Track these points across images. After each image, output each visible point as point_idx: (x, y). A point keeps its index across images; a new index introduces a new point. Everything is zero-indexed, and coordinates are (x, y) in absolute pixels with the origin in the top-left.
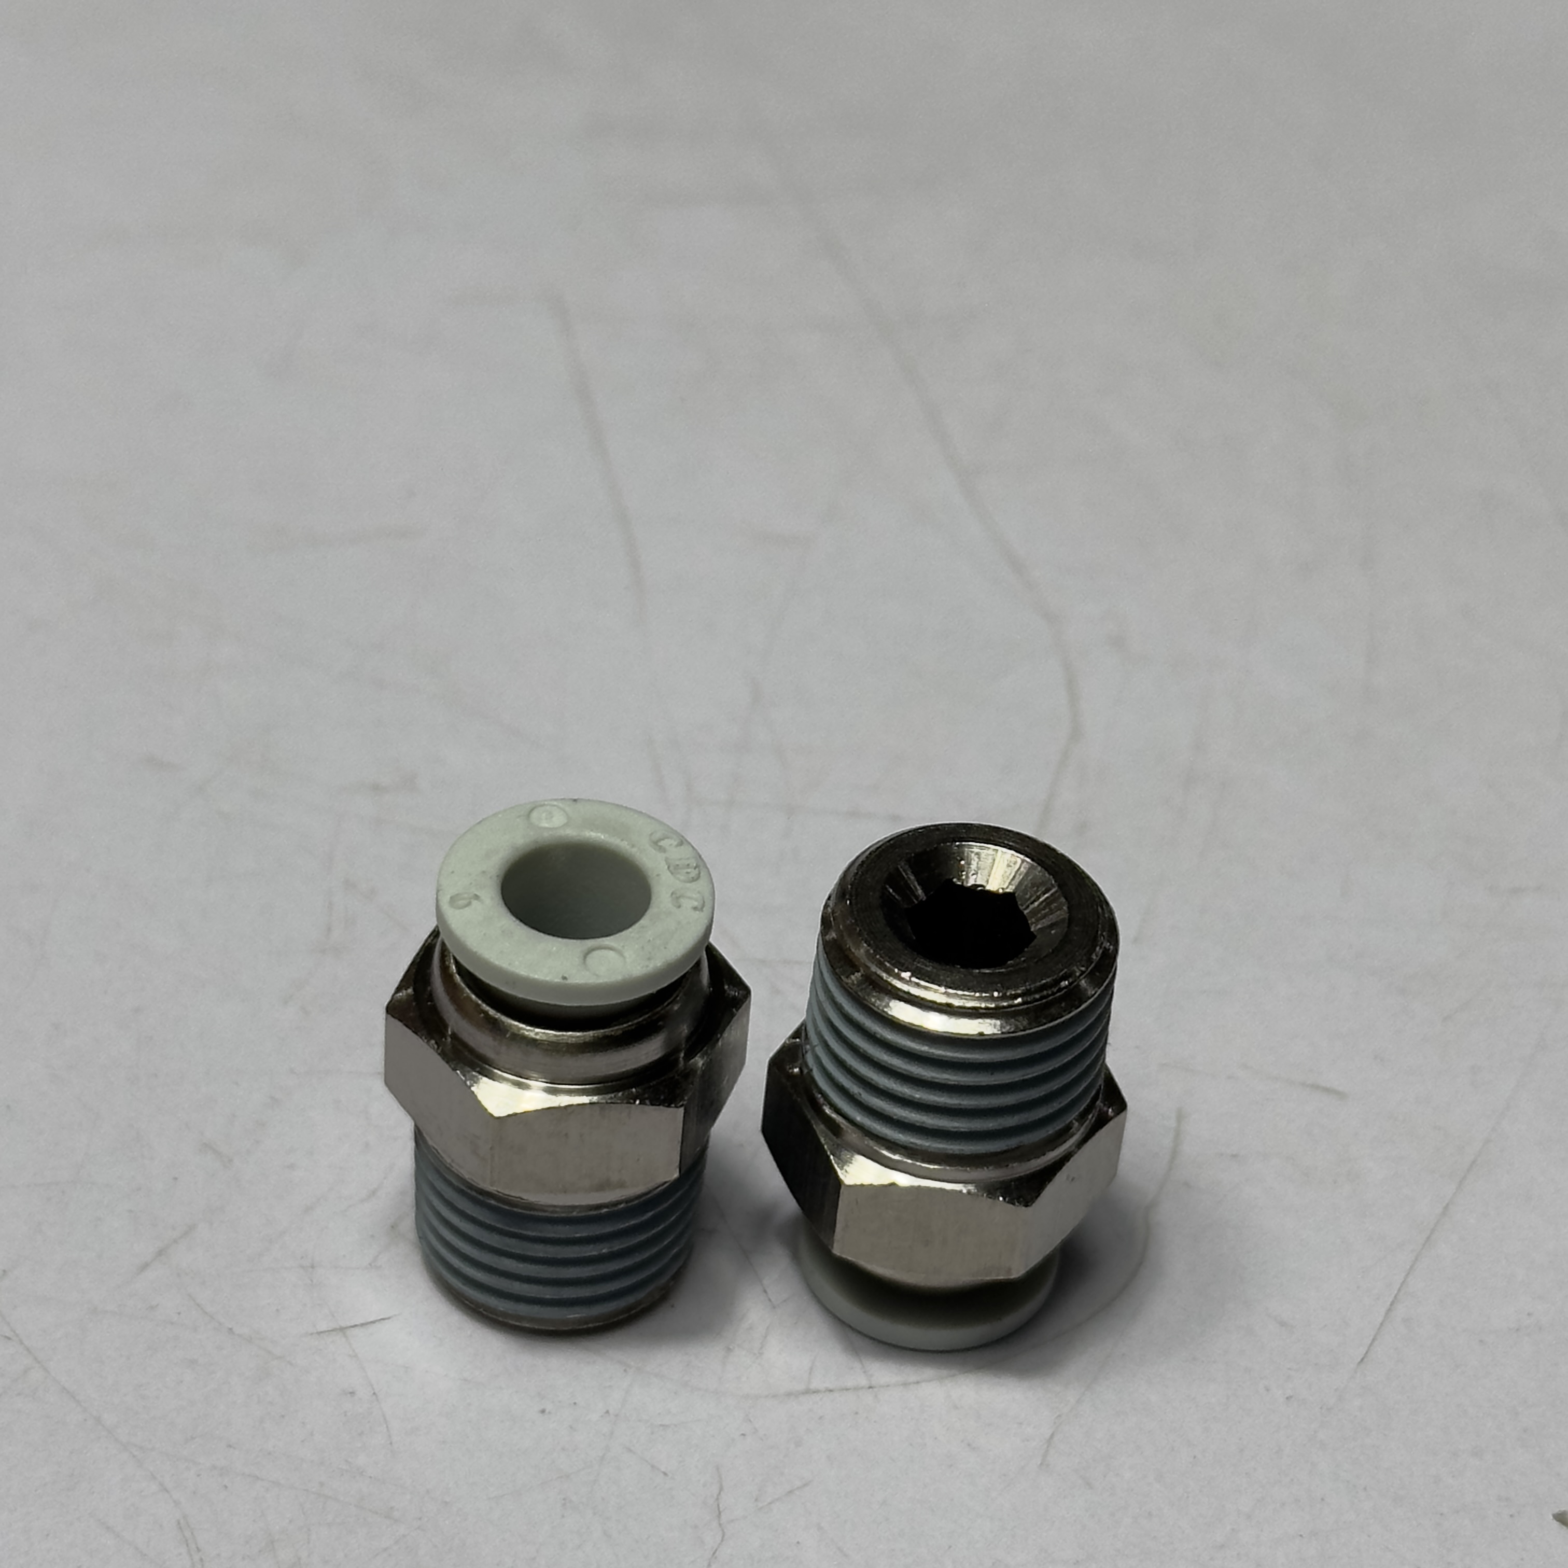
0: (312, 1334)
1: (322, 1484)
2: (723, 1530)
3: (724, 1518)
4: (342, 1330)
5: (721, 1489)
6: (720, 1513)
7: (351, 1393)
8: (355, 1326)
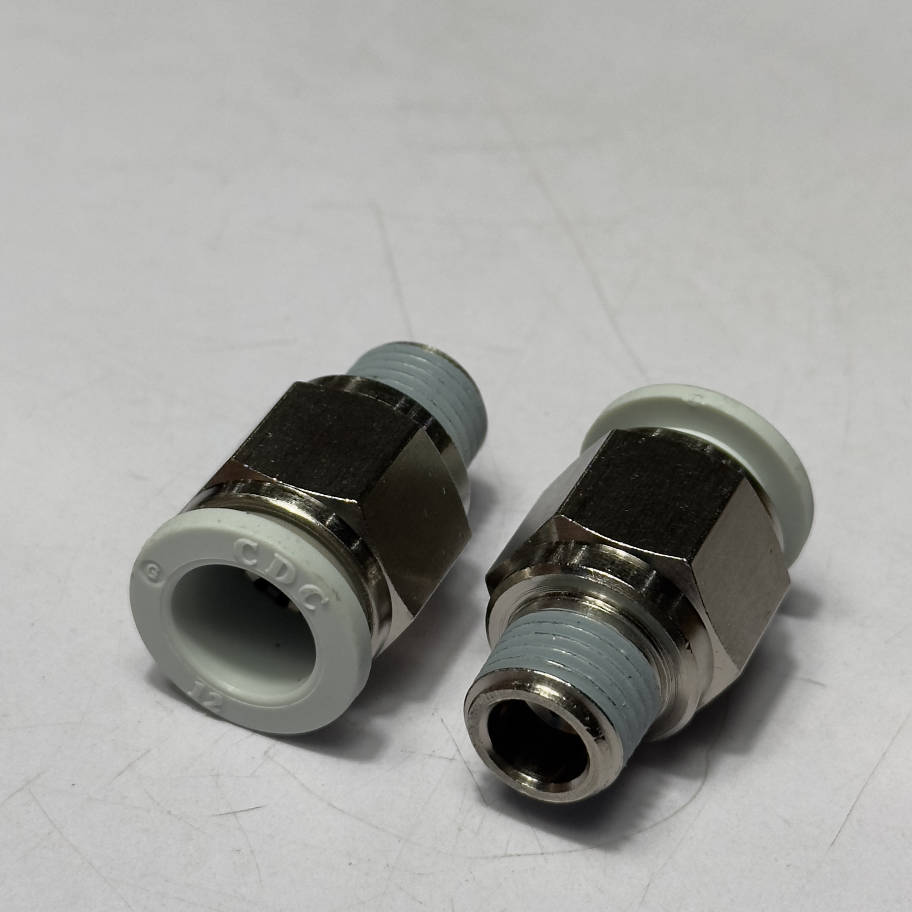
1: (220, 904)
4: (234, 813)
7: (238, 851)
8: (242, 811)
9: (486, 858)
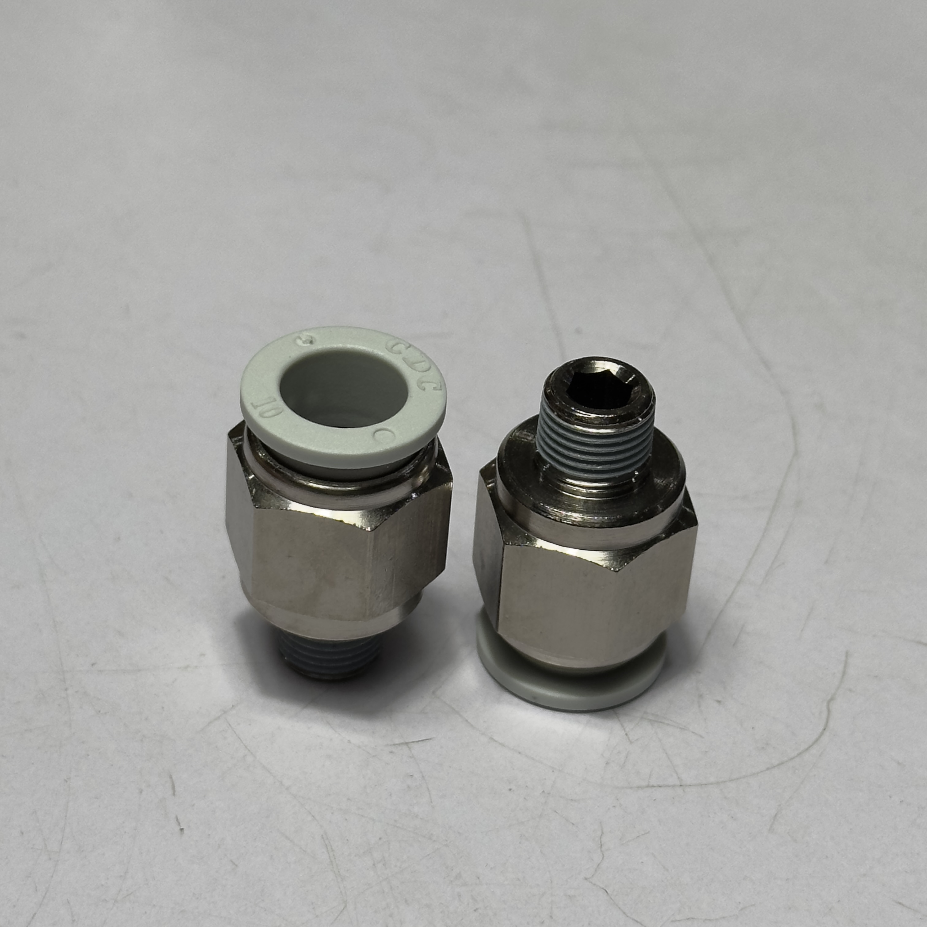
0: (391, 745)
1: (395, 821)
2: (603, 855)
3: (603, 849)
4: (407, 743)
5: (603, 833)
6: (601, 845)
7: (411, 776)
8: (413, 742)
9: (631, 788)
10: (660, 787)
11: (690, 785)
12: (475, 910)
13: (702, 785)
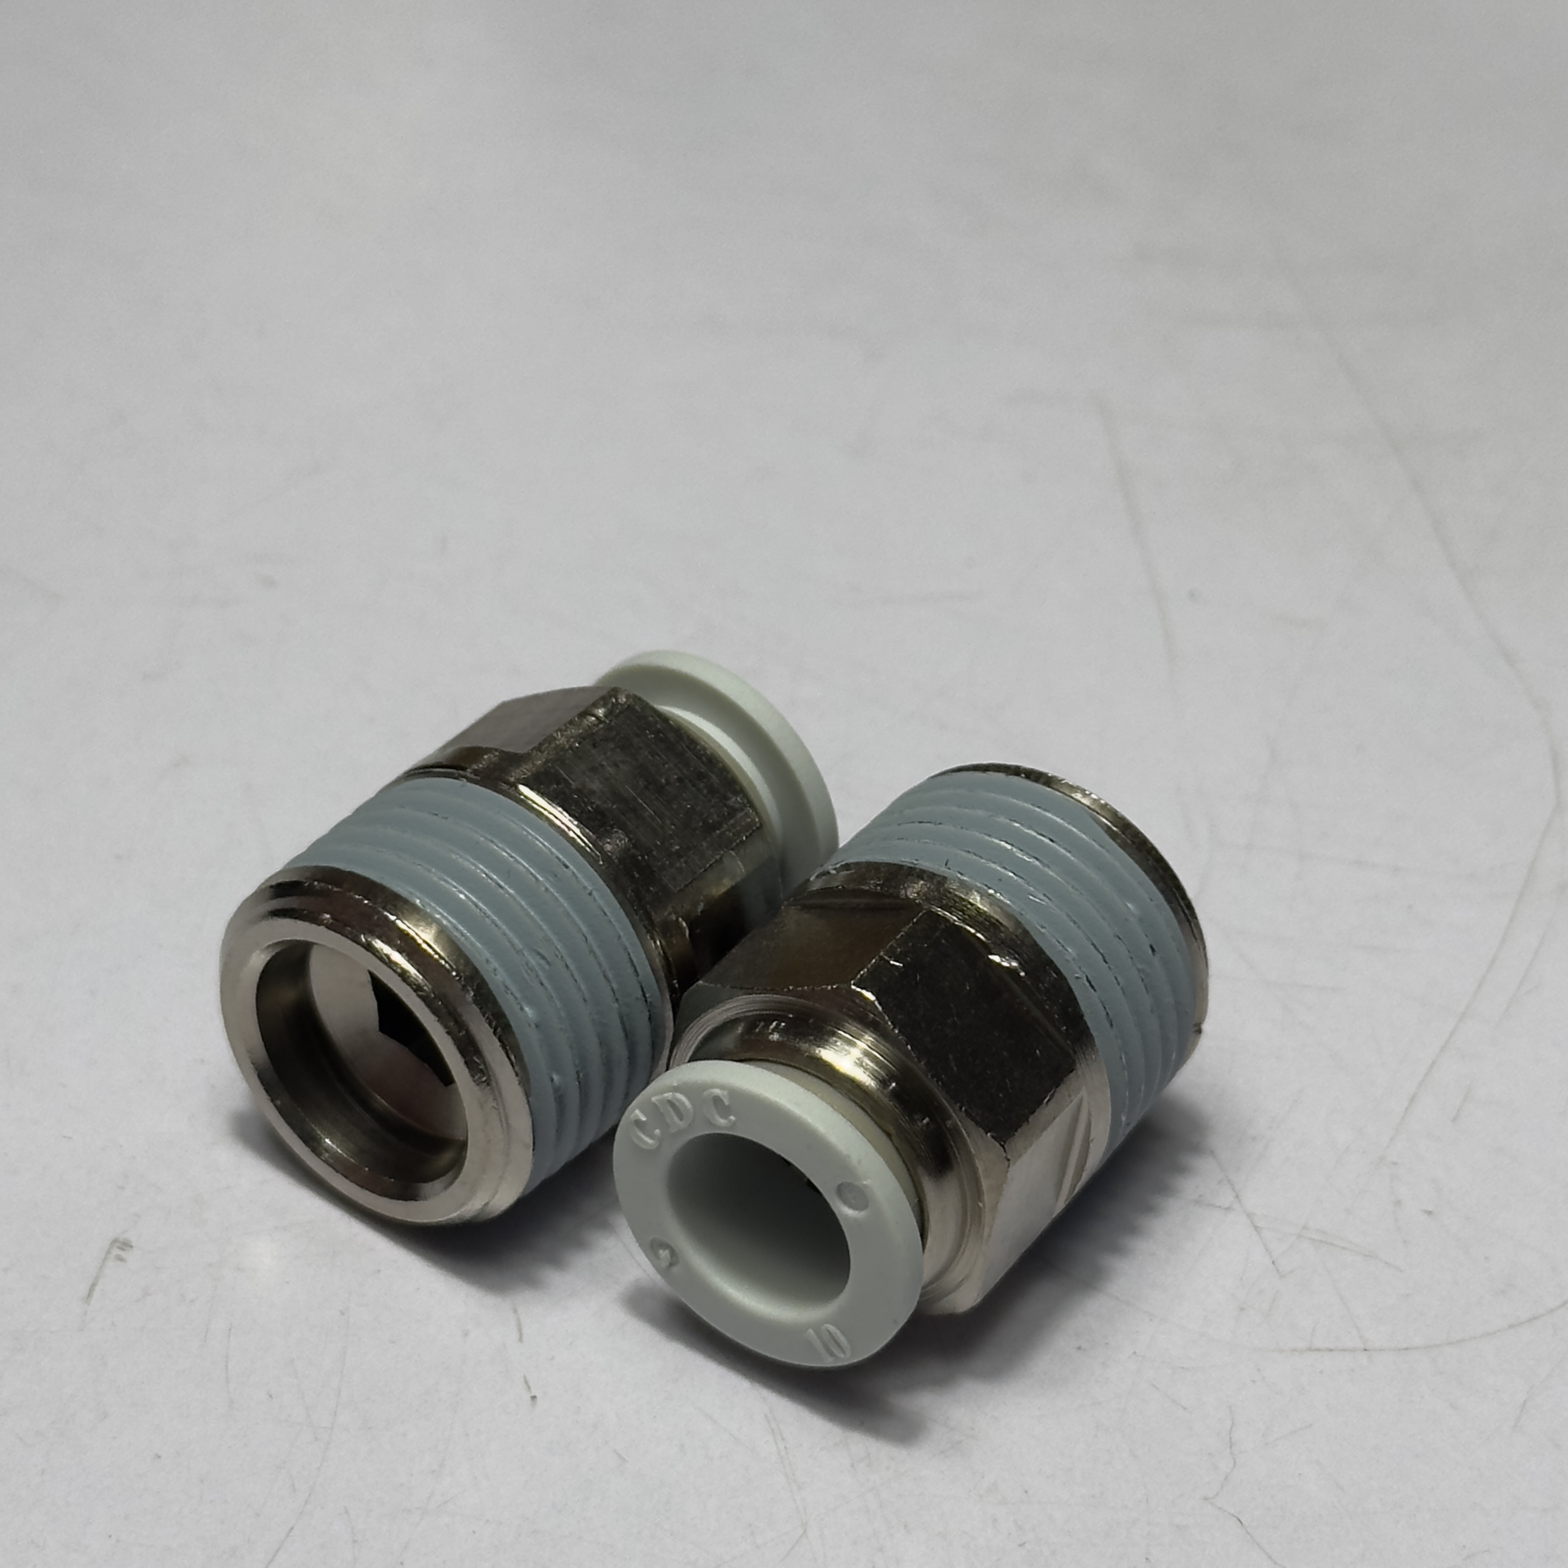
2: (1234, 1460)
3: (1236, 1449)
5: (1233, 1425)
6: (1232, 1444)
9: (1281, 1351)
10: (1331, 1350)
11: (1380, 1350)
12: (1020, 1545)
13: (1400, 1350)
